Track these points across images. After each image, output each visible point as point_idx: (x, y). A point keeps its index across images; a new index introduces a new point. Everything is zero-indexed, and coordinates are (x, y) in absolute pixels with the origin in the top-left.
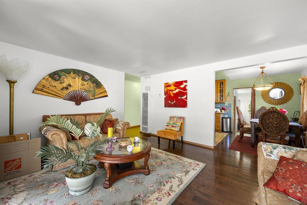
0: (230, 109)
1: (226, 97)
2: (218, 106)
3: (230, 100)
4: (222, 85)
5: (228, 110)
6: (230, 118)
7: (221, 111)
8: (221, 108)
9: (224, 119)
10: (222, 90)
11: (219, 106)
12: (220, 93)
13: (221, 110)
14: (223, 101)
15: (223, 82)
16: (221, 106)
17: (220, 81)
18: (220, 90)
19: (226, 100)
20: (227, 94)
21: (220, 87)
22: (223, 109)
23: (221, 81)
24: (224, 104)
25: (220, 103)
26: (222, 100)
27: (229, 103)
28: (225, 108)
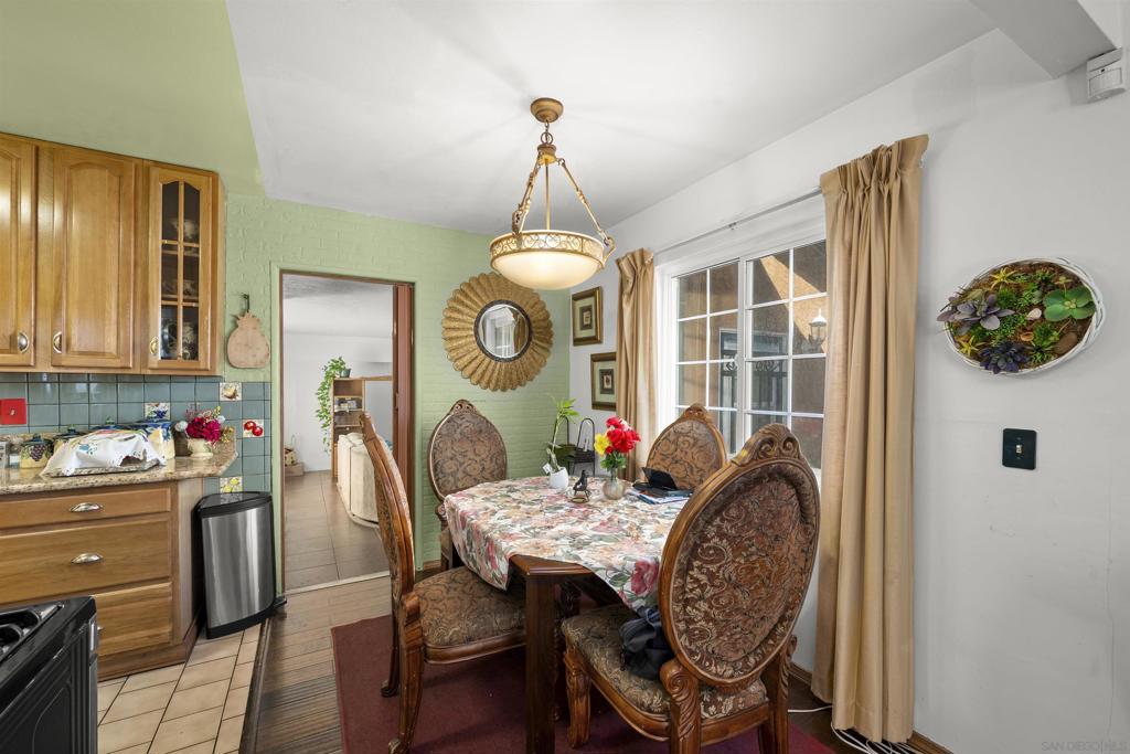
0: (260, 424)
1: (229, 326)
2: (149, 410)
3: (261, 354)
4: (193, 214)
5: (247, 434)
6: (264, 500)
7: (182, 452)
8: (183, 425)
9: (212, 524)
10: (192, 265)
11: (163, 407)
12: (168, 289)
13: (177, 436)
14: (204, 360)
15: (193, 194)
16: (182, 408)
17: (173, 176)
18: (169, 263)
19: (225, 349)
20: (232, 306)
21: (169, 232)
22: (203, 429)
23: (182, 177)
24: (203, 390)
25: (171, 379)
26: (195, 356)
27: (250, 377)
28: (221, 419)
